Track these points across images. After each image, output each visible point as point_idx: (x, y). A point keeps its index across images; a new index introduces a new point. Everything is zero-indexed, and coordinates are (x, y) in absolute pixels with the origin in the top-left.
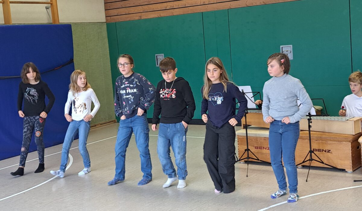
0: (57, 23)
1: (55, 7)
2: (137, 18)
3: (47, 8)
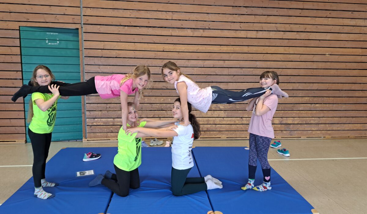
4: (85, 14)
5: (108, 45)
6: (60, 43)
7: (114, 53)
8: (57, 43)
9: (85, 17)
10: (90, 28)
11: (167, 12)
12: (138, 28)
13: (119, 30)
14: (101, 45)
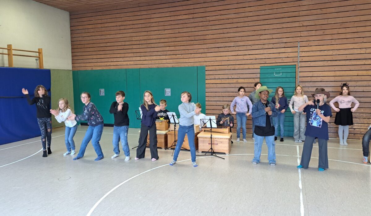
0: (42, 68)
1: (41, 60)
2: (90, 69)
3: (36, 60)
4: (301, 56)
5: (315, 74)
6: (282, 75)
7: (319, 79)
8: (280, 74)
9: (301, 57)
10: (303, 64)
11: (361, 49)
12: (338, 61)
13: (324, 63)
14: (310, 74)
